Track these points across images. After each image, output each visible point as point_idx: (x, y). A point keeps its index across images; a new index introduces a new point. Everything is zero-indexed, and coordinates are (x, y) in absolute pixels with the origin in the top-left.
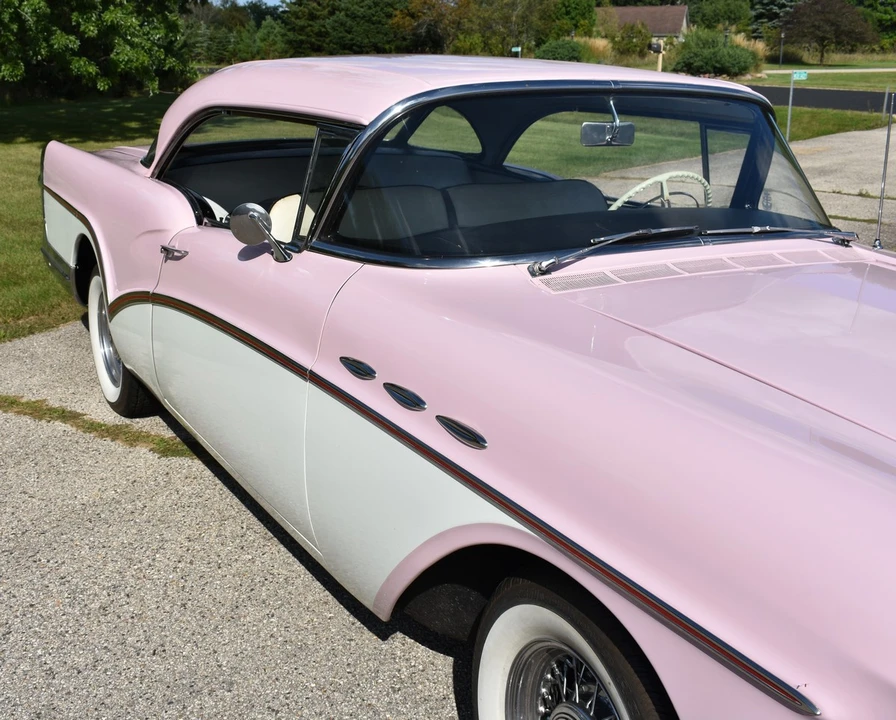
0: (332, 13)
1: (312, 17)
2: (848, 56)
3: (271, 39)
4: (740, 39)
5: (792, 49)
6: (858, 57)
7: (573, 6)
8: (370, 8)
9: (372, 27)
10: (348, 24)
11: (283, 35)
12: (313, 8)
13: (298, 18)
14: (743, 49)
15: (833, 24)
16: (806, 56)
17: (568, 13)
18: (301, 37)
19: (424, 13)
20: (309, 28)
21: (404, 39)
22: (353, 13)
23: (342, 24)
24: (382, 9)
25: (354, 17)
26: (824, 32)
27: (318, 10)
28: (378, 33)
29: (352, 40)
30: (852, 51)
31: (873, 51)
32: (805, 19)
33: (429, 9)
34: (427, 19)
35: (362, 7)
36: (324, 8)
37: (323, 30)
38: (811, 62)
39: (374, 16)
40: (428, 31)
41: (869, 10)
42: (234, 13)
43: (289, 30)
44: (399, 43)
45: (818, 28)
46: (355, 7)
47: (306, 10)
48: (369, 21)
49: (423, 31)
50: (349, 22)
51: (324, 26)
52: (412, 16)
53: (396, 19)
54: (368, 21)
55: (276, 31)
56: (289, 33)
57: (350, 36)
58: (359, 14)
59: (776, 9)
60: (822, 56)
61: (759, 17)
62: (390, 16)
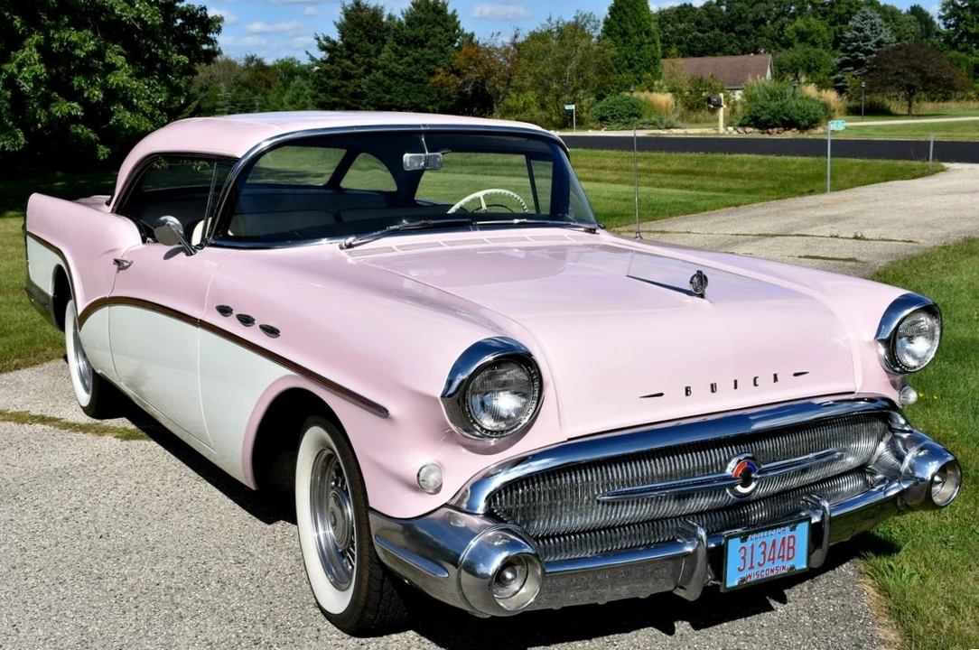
0: (368, 72)
1: (346, 76)
2: (941, 104)
3: (301, 101)
4: (811, 90)
5: (878, 98)
6: (952, 105)
7: (636, 58)
8: (410, 65)
9: (413, 86)
10: (386, 84)
11: (314, 97)
12: (347, 66)
13: (330, 77)
14: (814, 100)
15: (919, 71)
16: (894, 106)
17: (631, 66)
18: (334, 99)
19: (469, 70)
20: (343, 89)
21: (450, 99)
22: (391, 72)
23: (379, 84)
24: (424, 66)
25: (391, 74)
26: (910, 79)
27: (352, 69)
28: (420, 92)
29: (391, 100)
30: (946, 99)
31: (969, 98)
32: (888, 66)
33: (475, 65)
34: (472, 76)
35: (401, 65)
36: (359, 66)
37: (359, 90)
38: (900, 112)
39: (415, 74)
40: (475, 91)
41: (963, 55)
42: (260, 73)
43: (321, 91)
44: (443, 103)
45: (903, 75)
46: (394, 64)
47: (339, 68)
48: (410, 79)
49: (469, 89)
50: (387, 81)
51: (359, 86)
52: (458, 73)
53: (438, 78)
54: (407, 80)
55: (306, 93)
56: (320, 94)
57: (388, 97)
58: (398, 72)
59: (861, 56)
60: (910, 106)
61: (843, 65)
62: (432, 74)
